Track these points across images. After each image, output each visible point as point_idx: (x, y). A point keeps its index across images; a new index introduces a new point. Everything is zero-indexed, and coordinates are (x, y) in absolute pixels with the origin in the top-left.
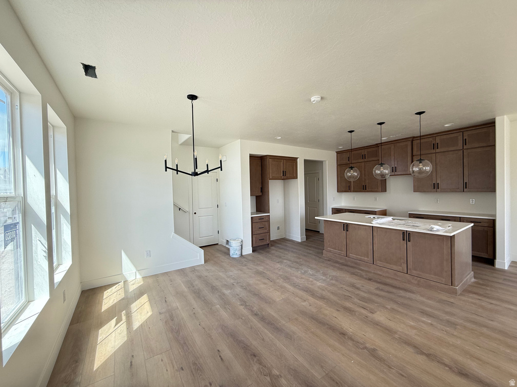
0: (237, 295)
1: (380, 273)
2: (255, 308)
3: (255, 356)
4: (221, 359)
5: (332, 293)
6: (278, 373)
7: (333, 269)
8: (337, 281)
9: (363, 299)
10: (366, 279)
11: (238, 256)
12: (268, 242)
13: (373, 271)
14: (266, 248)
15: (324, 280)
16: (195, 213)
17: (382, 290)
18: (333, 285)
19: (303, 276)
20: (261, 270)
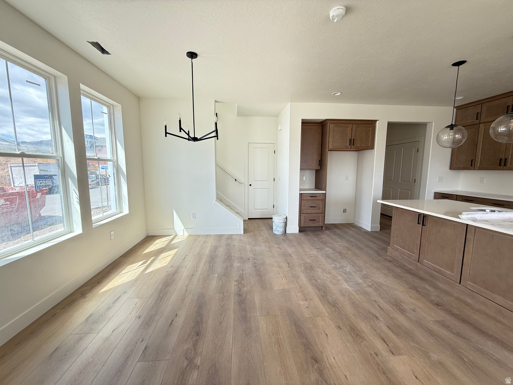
0: (243, 270)
1: (470, 301)
2: (245, 289)
3: (198, 335)
4: (171, 323)
5: (353, 303)
6: (199, 364)
7: (385, 274)
8: (376, 290)
9: (396, 329)
10: (432, 302)
11: (280, 233)
12: (321, 224)
13: (456, 295)
14: (318, 230)
15: (358, 284)
16: (250, 185)
17: (447, 327)
18: (366, 294)
19: (334, 272)
20: (290, 252)
